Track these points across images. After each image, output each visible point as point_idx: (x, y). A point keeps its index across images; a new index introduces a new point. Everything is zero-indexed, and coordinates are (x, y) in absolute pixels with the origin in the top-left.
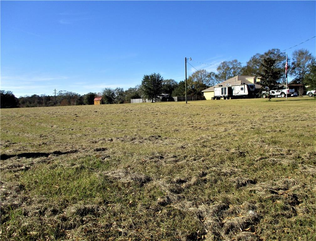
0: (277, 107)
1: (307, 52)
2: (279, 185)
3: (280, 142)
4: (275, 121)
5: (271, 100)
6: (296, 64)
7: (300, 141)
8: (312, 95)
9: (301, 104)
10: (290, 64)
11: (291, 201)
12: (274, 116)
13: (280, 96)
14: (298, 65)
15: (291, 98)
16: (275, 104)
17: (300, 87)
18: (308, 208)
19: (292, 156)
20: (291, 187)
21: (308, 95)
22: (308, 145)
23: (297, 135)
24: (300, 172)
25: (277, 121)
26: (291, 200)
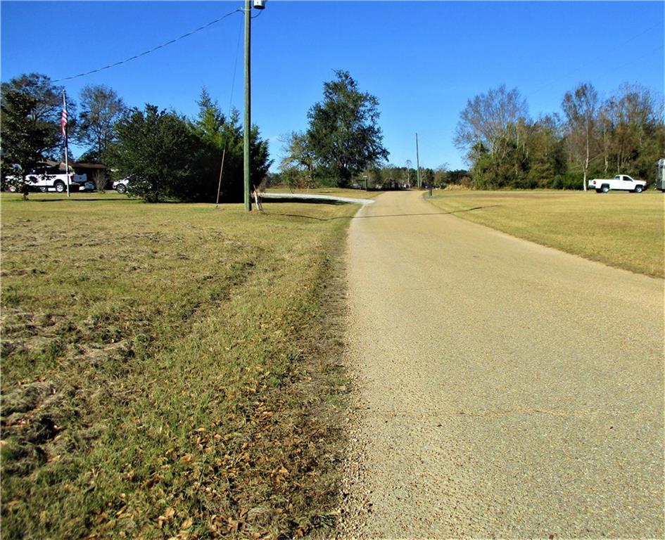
0: (42, 216)
1: (112, 95)
2: (13, 402)
3: (30, 298)
4: (28, 248)
5: (28, 197)
6: (89, 117)
7: (76, 293)
8: (126, 191)
9: (99, 208)
10: (75, 116)
11: (36, 434)
12: (28, 235)
13: (54, 189)
14: (95, 121)
15: (80, 194)
16: (39, 207)
17: (98, 171)
18: (73, 441)
19: (54, 328)
20: (43, 401)
21: (116, 189)
22: (94, 301)
23: (72, 279)
24: (68, 363)
25: (32, 248)
26: (38, 430)
